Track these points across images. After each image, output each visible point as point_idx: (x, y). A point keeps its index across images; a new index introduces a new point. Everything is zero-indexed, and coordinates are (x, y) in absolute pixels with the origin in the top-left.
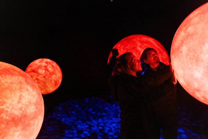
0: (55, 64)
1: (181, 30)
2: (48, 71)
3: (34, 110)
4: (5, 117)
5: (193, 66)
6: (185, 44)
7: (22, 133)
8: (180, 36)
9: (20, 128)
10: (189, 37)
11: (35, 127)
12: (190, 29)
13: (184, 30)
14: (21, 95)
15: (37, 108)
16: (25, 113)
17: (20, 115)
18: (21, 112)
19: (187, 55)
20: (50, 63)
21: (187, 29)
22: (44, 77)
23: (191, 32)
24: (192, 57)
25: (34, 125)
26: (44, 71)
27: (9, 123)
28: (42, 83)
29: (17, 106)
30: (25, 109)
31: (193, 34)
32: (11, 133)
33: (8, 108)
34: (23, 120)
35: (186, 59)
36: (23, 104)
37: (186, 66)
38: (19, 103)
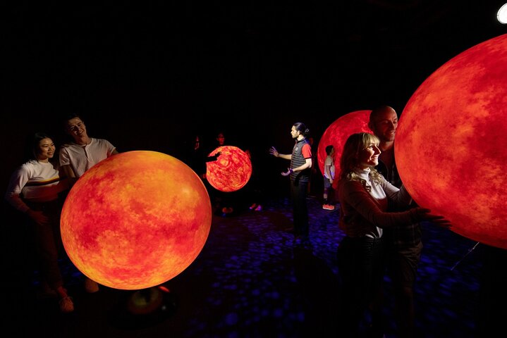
0: (242, 153)
1: (414, 100)
2: (233, 162)
3: (193, 218)
4: (152, 225)
5: (431, 167)
6: (418, 127)
7: (176, 247)
8: (410, 113)
9: (172, 240)
10: (426, 114)
11: (195, 239)
12: (430, 100)
13: (417, 101)
14: (176, 197)
15: (197, 214)
16: (180, 220)
17: (172, 224)
18: (174, 219)
19: (420, 147)
20: (235, 151)
21: (424, 98)
22: (228, 170)
23: (431, 105)
24: (429, 151)
25: (193, 237)
26: (227, 162)
27: (158, 233)
28: (225, 178)
29: (169, 211)
30: (180, 216)
31: (434, 107)
32: (160, 246)
33: (157, 213)
34: (176, 230)
35: (419, 153)
36: (177, 209)
37: (419, 167)
38: (171, 207)
